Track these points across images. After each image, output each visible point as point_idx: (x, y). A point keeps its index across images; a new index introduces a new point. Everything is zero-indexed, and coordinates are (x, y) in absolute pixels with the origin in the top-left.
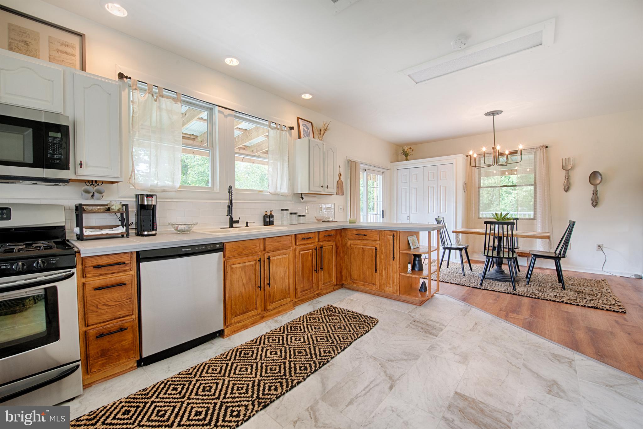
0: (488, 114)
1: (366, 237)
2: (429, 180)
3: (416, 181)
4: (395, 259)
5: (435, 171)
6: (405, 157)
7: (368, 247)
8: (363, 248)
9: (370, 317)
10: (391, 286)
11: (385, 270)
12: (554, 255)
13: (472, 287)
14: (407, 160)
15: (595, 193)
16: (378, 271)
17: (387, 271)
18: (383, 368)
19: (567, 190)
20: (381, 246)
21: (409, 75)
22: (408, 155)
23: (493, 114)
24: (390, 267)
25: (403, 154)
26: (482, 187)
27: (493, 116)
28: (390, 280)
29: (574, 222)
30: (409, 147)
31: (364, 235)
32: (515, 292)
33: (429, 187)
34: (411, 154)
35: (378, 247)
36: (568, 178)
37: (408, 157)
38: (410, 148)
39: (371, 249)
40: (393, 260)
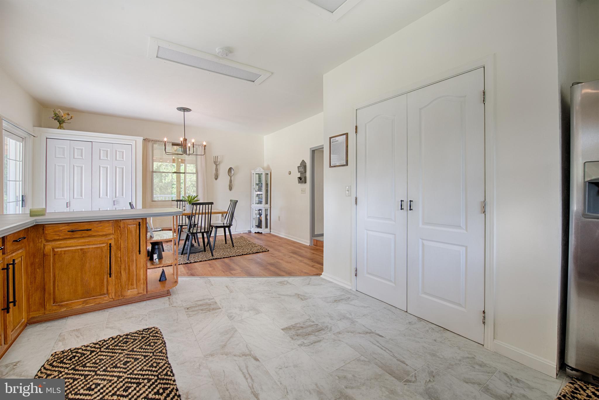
0: (180, 109)
1: (90, 233)
2: (100, 159)
3: (81, 157)
4: (141, 252)
5: (109, 150)
6: (59, 124)
7: (94, 246)
8: (81, 249)
9: (144, 330)
10: (135, 286)
11: (125, 270)
12: (222, 225)
13: (183, 264)
14: (60, 127)
15: (231, 181)
16: (113, 275)
17: (129, 269)
18: (229, 355)
19: (216, 179)
20: (117, 241)
21: (159, 46)
22: (64, 122)
23: (185, 110)
24: (132, 264)
25: (55, 119)
26: (154, 172)
27: (184, 111)
28: (133, 280)
29: (237, 201)
30: (67, 112)
31: (87, 230)
32: (214, 257)
33: (100, 166)
34: (68, 121)
35: (112, 242)
36: (217, 170)
37: (64, 125)
38: (68, 114)
39: (99, 247)
40: (140, 254)
